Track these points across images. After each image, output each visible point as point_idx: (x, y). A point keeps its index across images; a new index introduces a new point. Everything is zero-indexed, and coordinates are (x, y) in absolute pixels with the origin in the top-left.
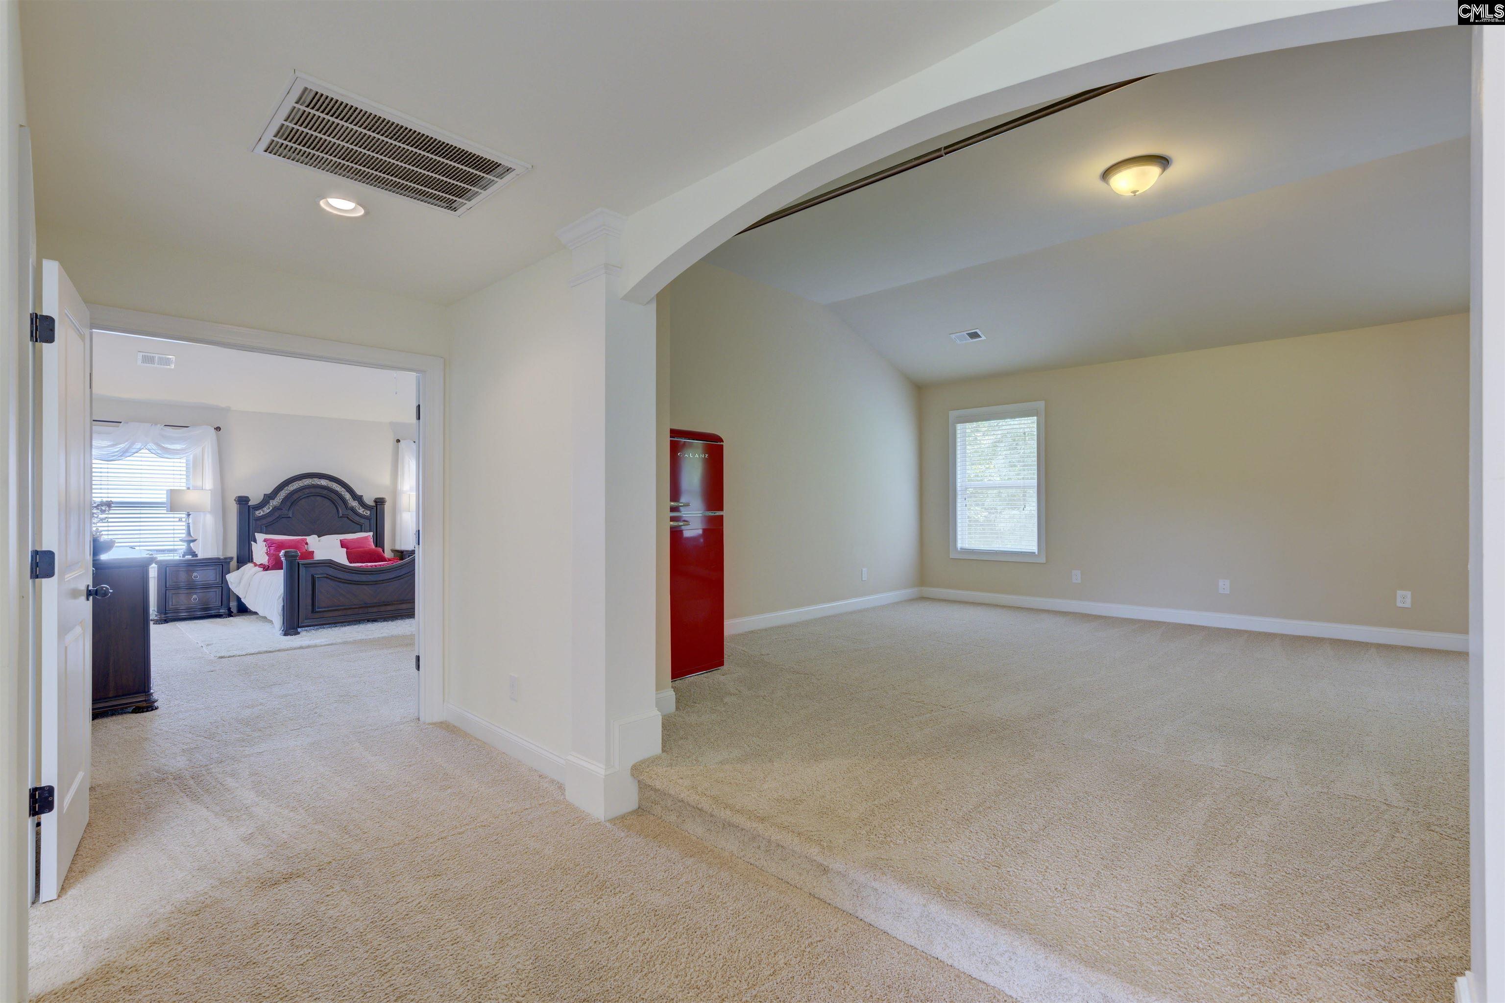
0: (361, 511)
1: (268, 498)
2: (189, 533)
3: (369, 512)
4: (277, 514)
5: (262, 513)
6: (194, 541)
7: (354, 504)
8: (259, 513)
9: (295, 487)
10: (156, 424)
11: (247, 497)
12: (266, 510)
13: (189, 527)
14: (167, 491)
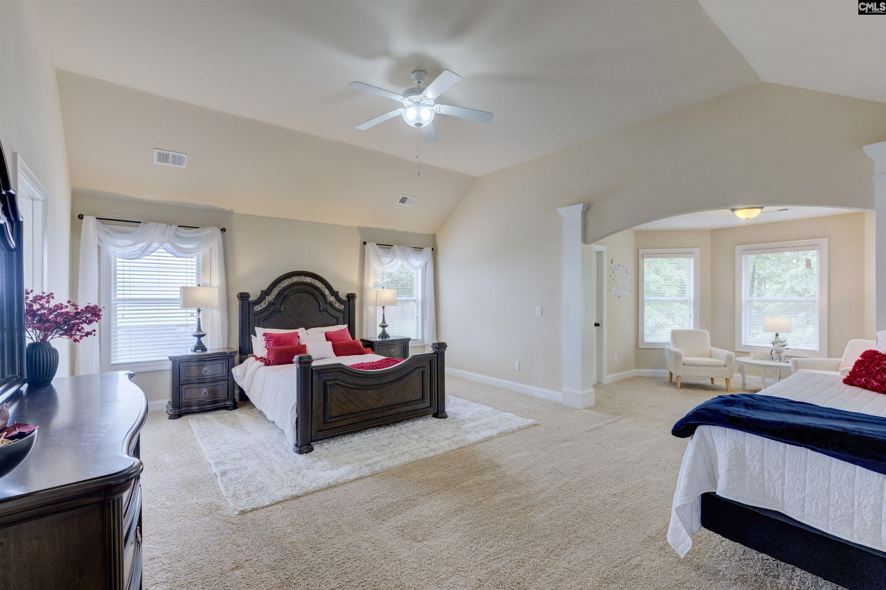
0: (337, 305)
1: (265, 294)
2: (199, 329)
3: (343, 306)
4: (271, 309)
5: (260, 308)
6: (204, 335)
7: (332, 299)
8: (258, 308)
9: (286, 284)
10: (171, 225)
11: (248, 294)
12: (263, 305)
13: (199, 322)
14: (181, 288)
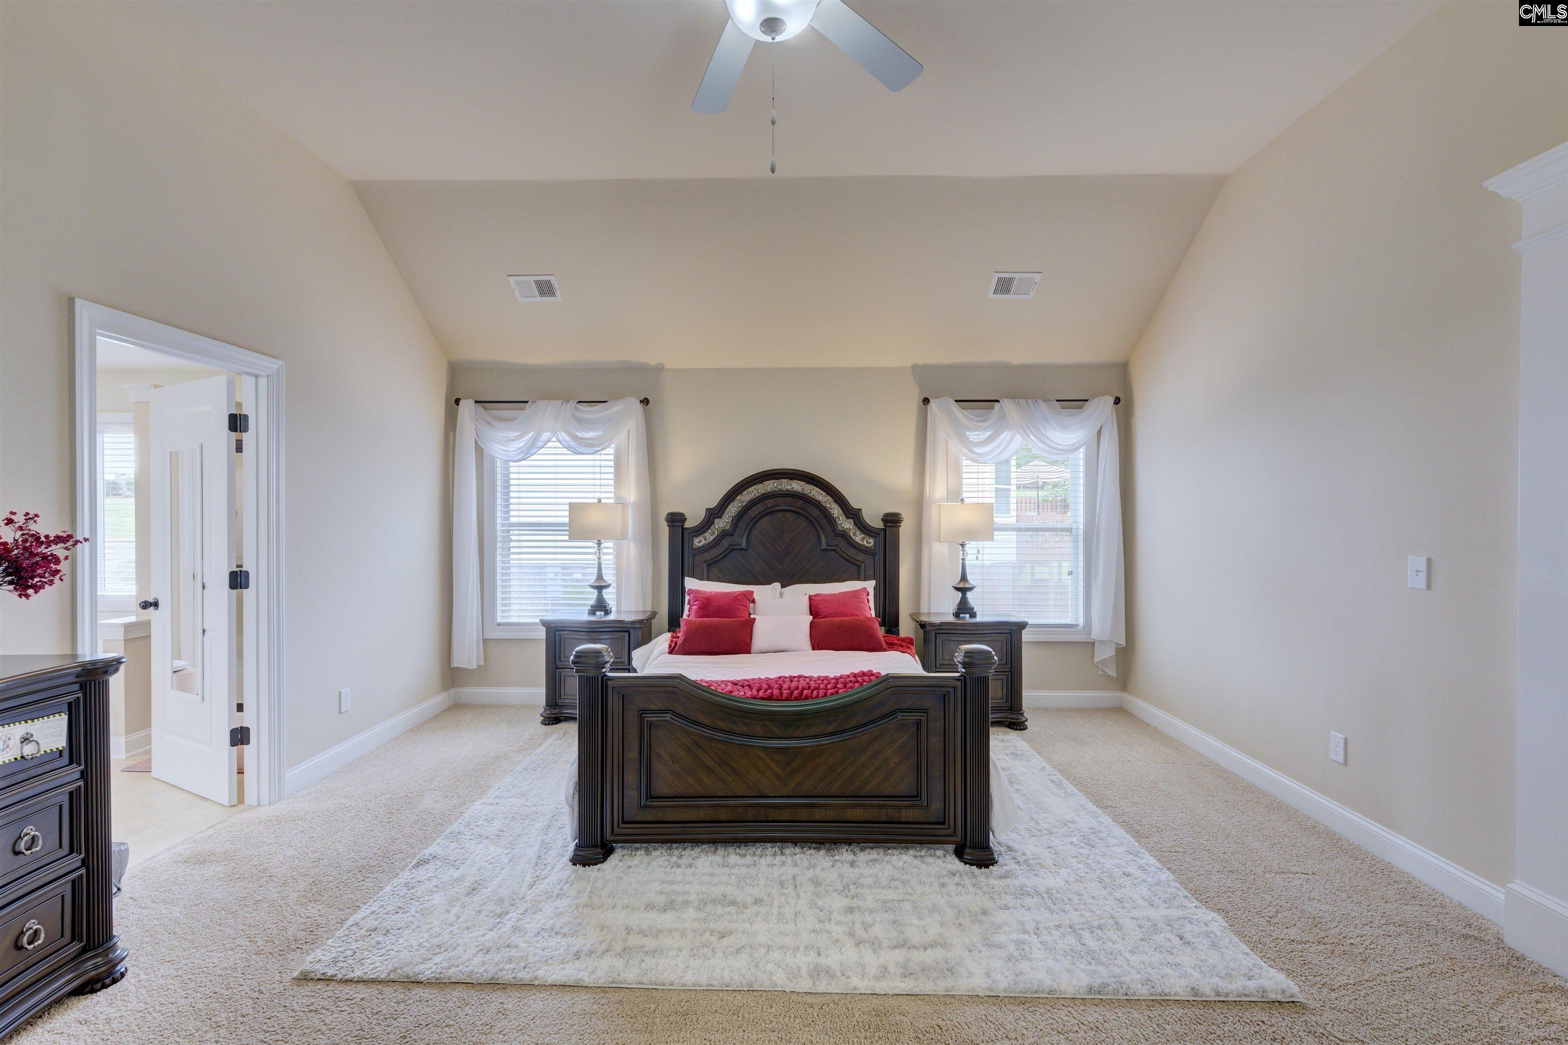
0: (858, 538)
1: (713, 514)
2: (599, 576)
3: (872, 541)
4: (725, 544)
5: (703, 542)
6: (607, 587)
7: (847, 525)
8: (699, 542)
9: (752, 496)
11: (682, 515)
12: (709, 537)
13: (599, 564)
14: (571, 504)
